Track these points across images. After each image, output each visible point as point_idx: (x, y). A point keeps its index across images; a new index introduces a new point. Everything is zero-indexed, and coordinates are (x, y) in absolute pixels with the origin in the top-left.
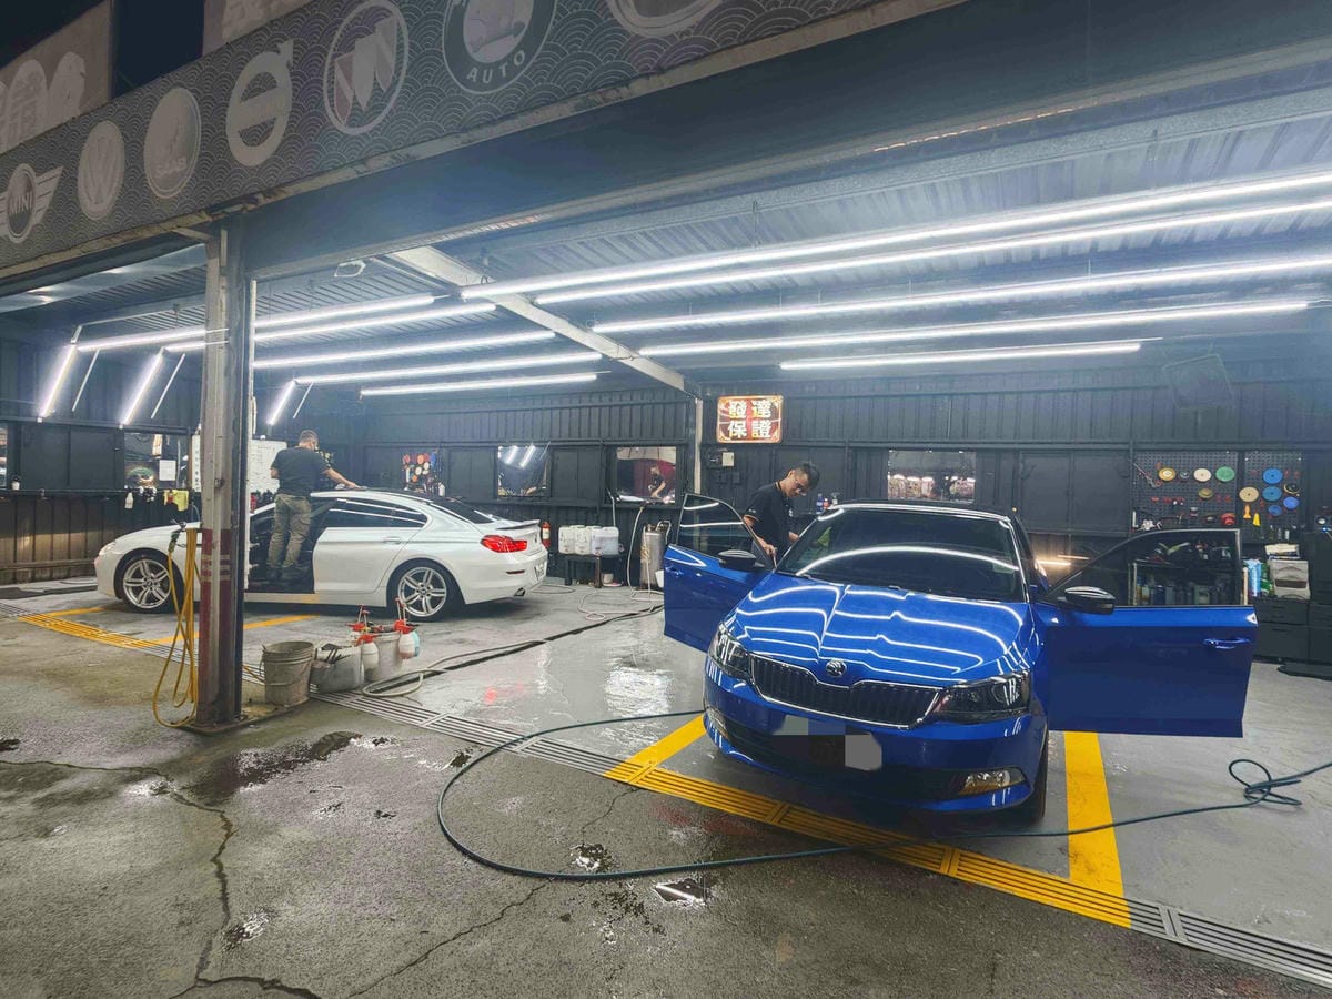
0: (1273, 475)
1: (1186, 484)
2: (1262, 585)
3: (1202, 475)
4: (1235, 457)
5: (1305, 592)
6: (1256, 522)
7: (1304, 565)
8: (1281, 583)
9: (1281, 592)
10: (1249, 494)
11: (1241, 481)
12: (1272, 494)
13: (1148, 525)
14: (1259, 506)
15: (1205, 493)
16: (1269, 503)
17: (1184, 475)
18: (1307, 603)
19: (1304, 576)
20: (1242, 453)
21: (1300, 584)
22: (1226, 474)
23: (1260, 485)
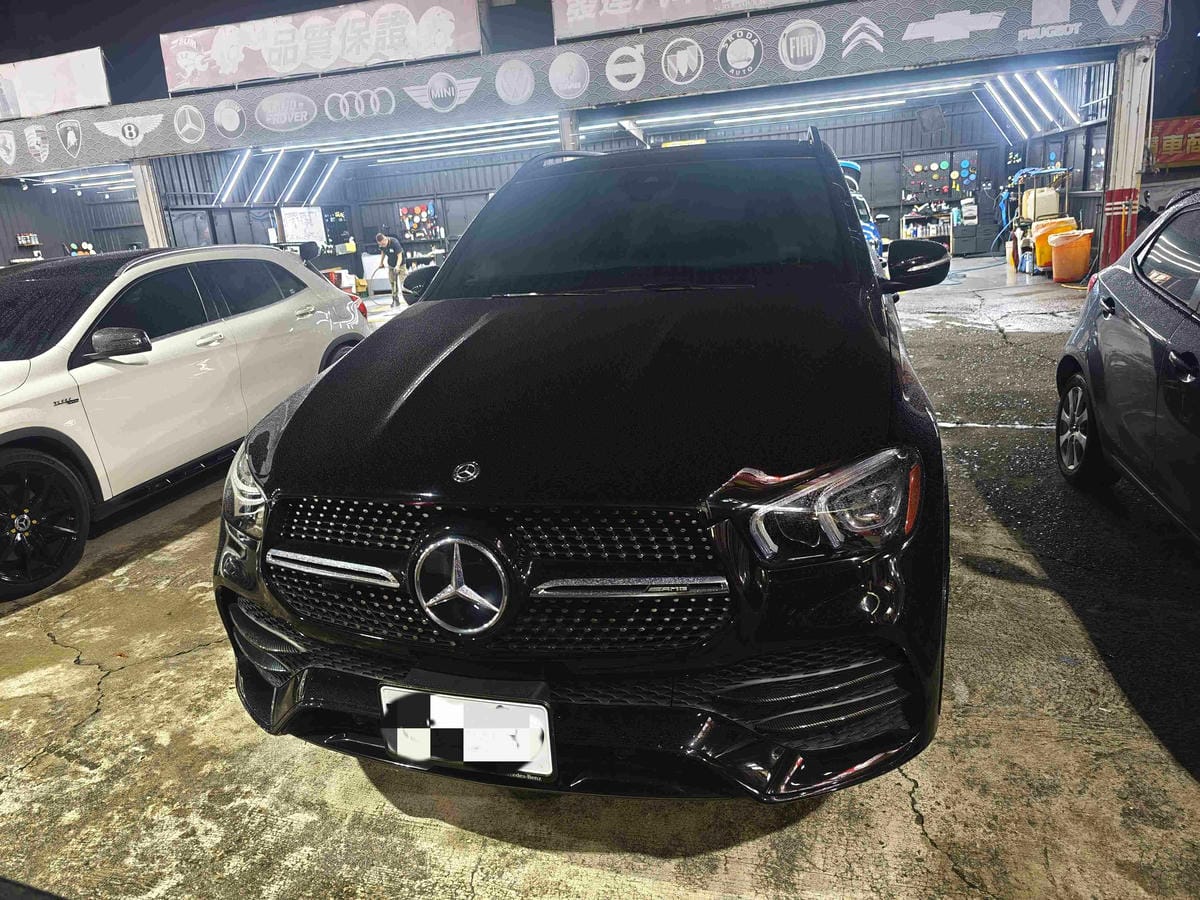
0: (965, 164)
1: (927, 172)
2: (958, 220)
3: (934, 167)
4: (949, 155)
5: (975, 221)
6: (958, 189)
7: (975, 208)
8: (966, 218)
9: (966, 222)
10: (955, 175)
11: (951, 169)
12: (965, 174)
13: (909, 197)
14: (960, 180)
15: (935, 177)
16: (963, 179)
17: (926, 168)
18: (976, 226)
19: (975, 213)
20: (952, 153)
21: (974, 218)
22: (945, 165)
23: (960, 170)
